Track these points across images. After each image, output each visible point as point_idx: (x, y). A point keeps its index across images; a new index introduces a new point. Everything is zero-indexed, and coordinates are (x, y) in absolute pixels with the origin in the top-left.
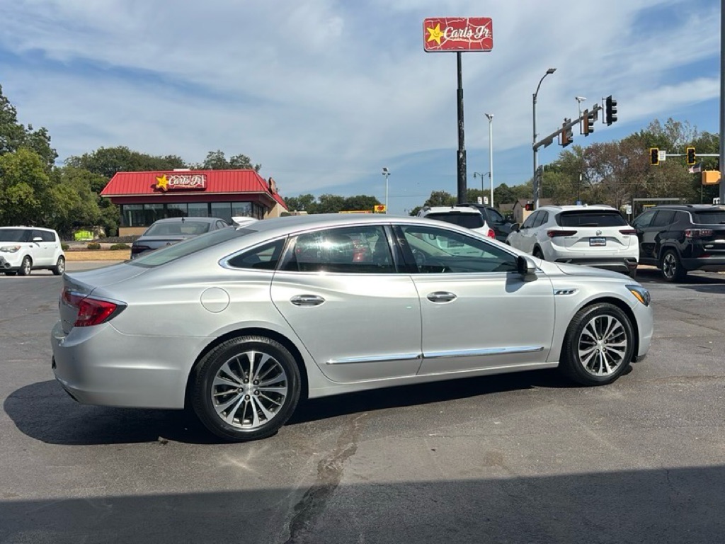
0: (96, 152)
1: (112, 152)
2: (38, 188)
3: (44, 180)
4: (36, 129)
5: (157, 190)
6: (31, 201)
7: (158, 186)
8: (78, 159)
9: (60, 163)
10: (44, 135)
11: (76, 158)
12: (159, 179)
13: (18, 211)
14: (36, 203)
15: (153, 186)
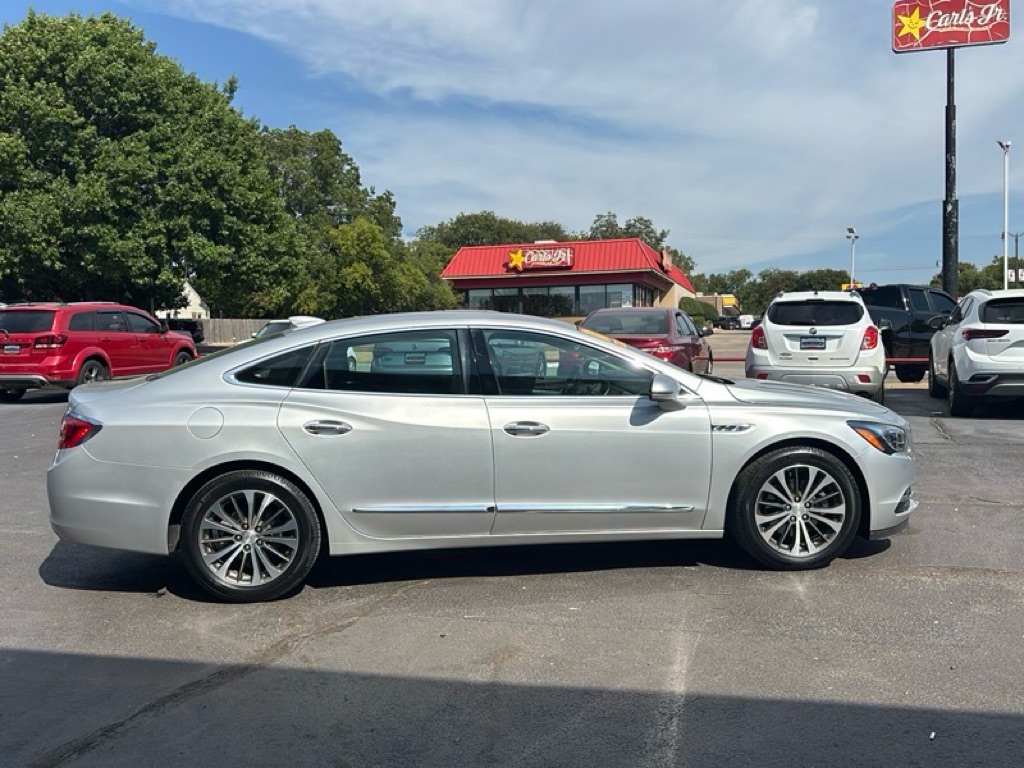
0: (455, 220)
1: (473, 219)
2: (377, 268)
3: (384, 258)
4: (379, 192)
5: (509, 270)
6: (369, 286)
7: (511, 265)
8: (432, 230)
9: (407, 238)
10: (388, 199)
11: (430, 229)
12: (512, 255)
13: (355, 298)
14: (374, 288)
15: (506, 265)
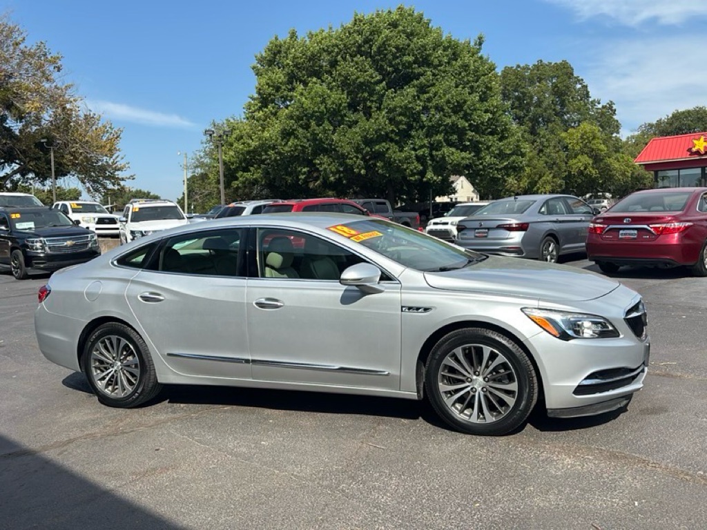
0: (670, 116)
1: (688, 114)
2: (597, 159)
3: (602, 151)
4: (603, 103)
5: (692, 154)
6: (590, 171)
7: (694, 150)
8: (651, 126)
9: (624, 135)
10: (611, 108)
11: (649, 125)
12: (695, 142)
13: (579, 181)
14: (594, 173)
15: (690, 150)
